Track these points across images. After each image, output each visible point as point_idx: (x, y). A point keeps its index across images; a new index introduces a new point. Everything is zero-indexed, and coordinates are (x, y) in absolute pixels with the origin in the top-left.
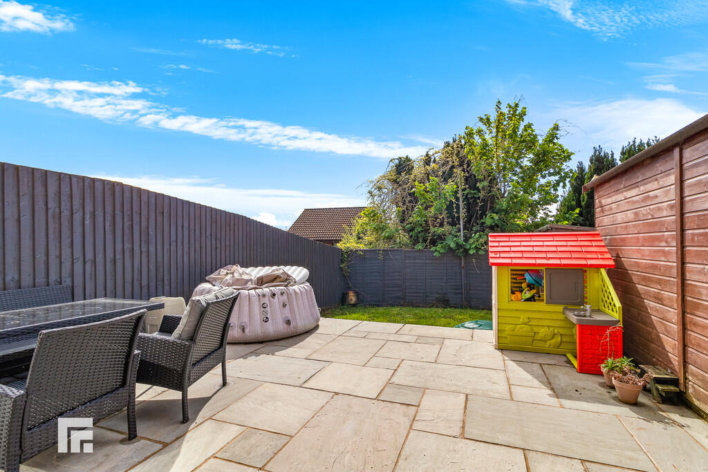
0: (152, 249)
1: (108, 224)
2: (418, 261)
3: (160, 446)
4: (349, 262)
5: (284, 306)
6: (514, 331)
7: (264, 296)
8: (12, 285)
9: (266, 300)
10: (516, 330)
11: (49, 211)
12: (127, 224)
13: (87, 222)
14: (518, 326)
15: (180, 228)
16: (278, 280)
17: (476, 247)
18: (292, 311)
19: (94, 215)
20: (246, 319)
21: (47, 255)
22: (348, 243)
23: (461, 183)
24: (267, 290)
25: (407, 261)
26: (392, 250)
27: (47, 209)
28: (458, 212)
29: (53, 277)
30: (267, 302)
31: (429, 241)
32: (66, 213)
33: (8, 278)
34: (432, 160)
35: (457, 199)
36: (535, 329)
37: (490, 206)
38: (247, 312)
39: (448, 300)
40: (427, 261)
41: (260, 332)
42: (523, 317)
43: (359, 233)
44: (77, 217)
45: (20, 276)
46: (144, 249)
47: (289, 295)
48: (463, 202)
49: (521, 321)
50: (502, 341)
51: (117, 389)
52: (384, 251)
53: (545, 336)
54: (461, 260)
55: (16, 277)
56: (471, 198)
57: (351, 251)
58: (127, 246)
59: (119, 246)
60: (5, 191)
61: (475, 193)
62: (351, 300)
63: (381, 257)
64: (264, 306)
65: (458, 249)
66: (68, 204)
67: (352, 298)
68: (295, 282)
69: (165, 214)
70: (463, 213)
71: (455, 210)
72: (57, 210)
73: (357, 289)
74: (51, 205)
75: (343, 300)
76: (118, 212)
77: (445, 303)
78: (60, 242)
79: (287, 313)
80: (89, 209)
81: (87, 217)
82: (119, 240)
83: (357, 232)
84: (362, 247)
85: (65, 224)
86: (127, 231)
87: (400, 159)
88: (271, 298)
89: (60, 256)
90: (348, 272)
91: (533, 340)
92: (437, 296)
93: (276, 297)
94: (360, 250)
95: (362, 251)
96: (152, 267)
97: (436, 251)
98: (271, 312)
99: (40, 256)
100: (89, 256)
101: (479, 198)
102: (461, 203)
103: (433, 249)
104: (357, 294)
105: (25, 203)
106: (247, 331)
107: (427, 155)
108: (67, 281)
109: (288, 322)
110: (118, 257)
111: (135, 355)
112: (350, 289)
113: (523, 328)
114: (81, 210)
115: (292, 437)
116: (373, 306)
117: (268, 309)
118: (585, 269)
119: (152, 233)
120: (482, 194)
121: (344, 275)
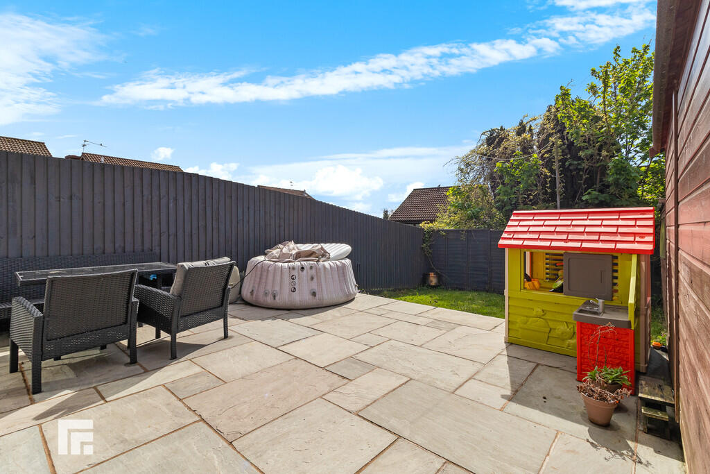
0: (222, 227)
1: (186, 206)
3: (143, 371)
4: (431, 242)
5: (312, 278)
6: (525, 323)
7: (294, 268)
8: (120, 250)
9: (295, 273)
10: (528, 323)
11: (144, 198)
12: (201, 206)
13: (171, 205)
14: (531, 319)
15: (246, 210)
16: (314, 255)
18: (319, 284)
19: (176, 199)
20: (277, 288)
21: (143, 229)
22: (443, 223)
23: (558, 153)
24: (299, 264)
26: (477, 231)
27: (143, 196)
29: (147, 246)
30: (296, 274)
32: (155, 199)
33: (117, 245)
34: (527, 129)
36: (552, 325)
37: (600, 178)
38: (279, 282)
41: (287, 300)
42: (538, 310)
44: (164, 201)
45: (124, 243)
46: (215, 226)
47: (318, 270)
48: (560, 175)
49: (535, 313)
50: (512, 334)
51: (121, 325)
52: (467, 231)
53: (562, 333)
55: (123, 245)
56: (575, 170)
57: (433, 231)
58: (202, 223)
59: (195, 224)
60: (116, 184)
61: (579, 164)
62: (431, 281)
63: (463, 238)
64: (293, 278)
66: (157, 193)
67: (433, 280)
68: (329, 258)
69: (233, 198)
70: (559, 187)
71: (548, 185)
72: (150, 197)
73: (438, 271)
74: (146, 193)
75: (424, 281)
76: (194, 197)
78: (152, 220)
79: (314, 286)
80: (172, 195)
81: (171, 201)
82: (195, 218)
84: (445, 227)
85: (155, 206)
86: (201, 212)
87: (492, 131)
88: (300, 272)
89: (152, 230)
90: (431, 254)
91: (548, 337)
93: (305, 271)
94: (443, 231)
95: (445, 231)
96: (222, 240)
98: (299, 284)
99: (138, 231)
100: (172, 230)
101: (582, 170)
102: (557, 176)
104: (439, 277)
105: (128, 192)
106: (277, 298)
107: (521, 124)
108: (156, 250)
109: (314, 294)
110: (194, 232)
111: (133, 303)
112: (432, 270)
113: (537, 321)
114: (167, 196)
115: (226, 383)
116: (454, 289)
117: (296, 280)
118: (615, 254)
119: (222, 213)
120: (585, 165)
121: (425, 255)
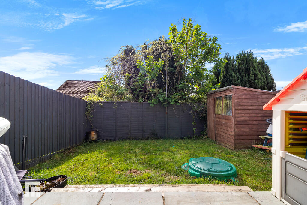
2: (139, 110)
4: (92, 110)
17: (175, 101)
22: (91, 98)
23: (167, 61)
25: (132, 110)
26: (122, 103)
28: (165, 79)
31: (146, 97)
35: (164, 72)
37: (180, 78)
39: (157, 134)
40: (145, 110)
43: (99, 92)
48: (168, 74)
52: (117, 103)
54: (165, 109)
57: (94, 102)
61: (172, 70)
62: (93, 138)
63: (115, 107)
65: (164, 102)
67: (94, 136)
70: (167, 81)
71: (163, 78)
73: (98, 130)
75: (87, 138)
77: (155, 136)
83: (98, 92)
84: (102, 100)
90: (91, 118)
92: (151, 132)
94: (100, 102)
95: (102, 103)
97: (151, 103)
102: (166, 74)
103: (149, 102)
104: (98, 133)
112: (92, 129)
121: (87, 119)
